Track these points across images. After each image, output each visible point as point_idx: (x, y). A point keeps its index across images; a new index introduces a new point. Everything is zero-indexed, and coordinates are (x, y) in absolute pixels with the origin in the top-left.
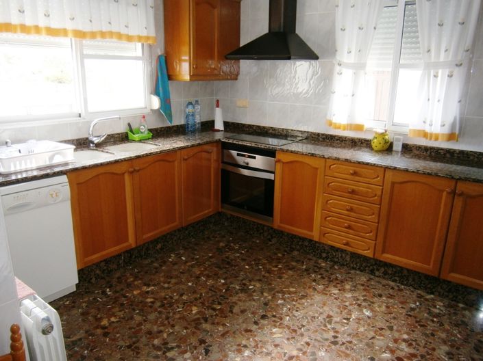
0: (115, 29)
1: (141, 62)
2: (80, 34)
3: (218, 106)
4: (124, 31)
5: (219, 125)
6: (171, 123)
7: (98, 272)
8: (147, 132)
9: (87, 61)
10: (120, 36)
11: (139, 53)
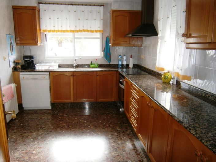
0: (85, 29)
1: (99, 40)
2: (73, 31)
3: (131, 57)
4: (89, 29)
5: (131, 66)
6: (110, 63)
7: (60, 106)
8: (96, 65)
9: (76, 40)
10: (88, 31)
11: (99, 37)
